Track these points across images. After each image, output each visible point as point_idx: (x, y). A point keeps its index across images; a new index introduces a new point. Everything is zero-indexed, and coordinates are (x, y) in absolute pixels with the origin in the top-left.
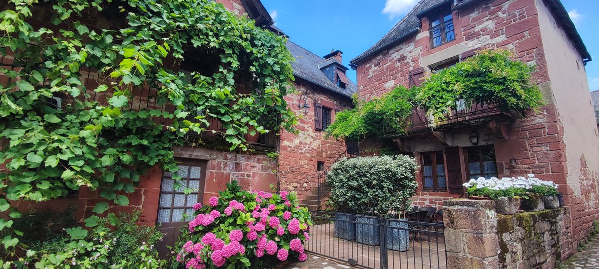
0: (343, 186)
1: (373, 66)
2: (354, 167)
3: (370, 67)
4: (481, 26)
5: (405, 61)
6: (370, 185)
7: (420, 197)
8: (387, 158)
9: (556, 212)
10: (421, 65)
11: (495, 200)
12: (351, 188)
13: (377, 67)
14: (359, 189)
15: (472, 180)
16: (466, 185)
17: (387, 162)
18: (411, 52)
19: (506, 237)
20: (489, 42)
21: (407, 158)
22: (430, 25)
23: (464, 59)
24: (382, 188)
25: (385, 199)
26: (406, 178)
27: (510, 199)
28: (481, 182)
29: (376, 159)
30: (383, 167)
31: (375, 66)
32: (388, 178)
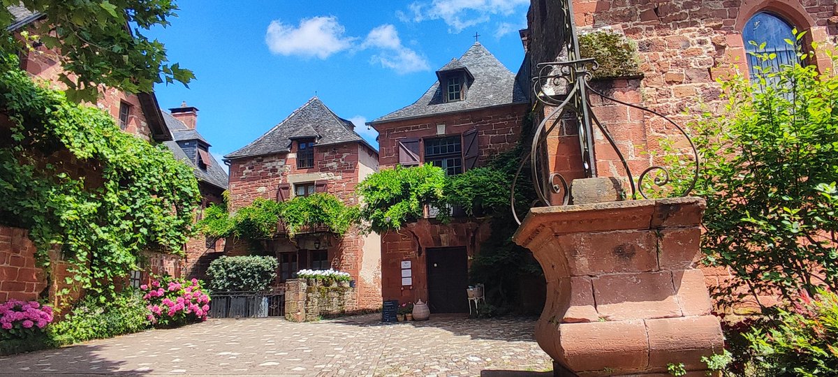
0: (223, 278)
1: (247, 168)
2: (234, 263)
3: (245, 169)
4: (330, 165)
5: (277, 173)
6: (245, 276)
7: (278, 288)
8: (258, 257)
9: (345, 289)
10: (288, 181)
11: (308, 280)
12: (229, 279)
13: (251, 171)
14: (238, 280)
15: (301, 271)
16: (298, 273)
17: (257, 260)
18: (282, 167)
19: (310, 295)
20: (333, 177)
21: (271, 258)
22: (299, 146)
23: (317, 186)
24: (253, 278)
25: (255, 284)
26: (270, 271)
27: (316, 280)
28: (303, 272)
29: (250, 258)
30: (256, 264)
31: (249, 169)
32: (258, 271)
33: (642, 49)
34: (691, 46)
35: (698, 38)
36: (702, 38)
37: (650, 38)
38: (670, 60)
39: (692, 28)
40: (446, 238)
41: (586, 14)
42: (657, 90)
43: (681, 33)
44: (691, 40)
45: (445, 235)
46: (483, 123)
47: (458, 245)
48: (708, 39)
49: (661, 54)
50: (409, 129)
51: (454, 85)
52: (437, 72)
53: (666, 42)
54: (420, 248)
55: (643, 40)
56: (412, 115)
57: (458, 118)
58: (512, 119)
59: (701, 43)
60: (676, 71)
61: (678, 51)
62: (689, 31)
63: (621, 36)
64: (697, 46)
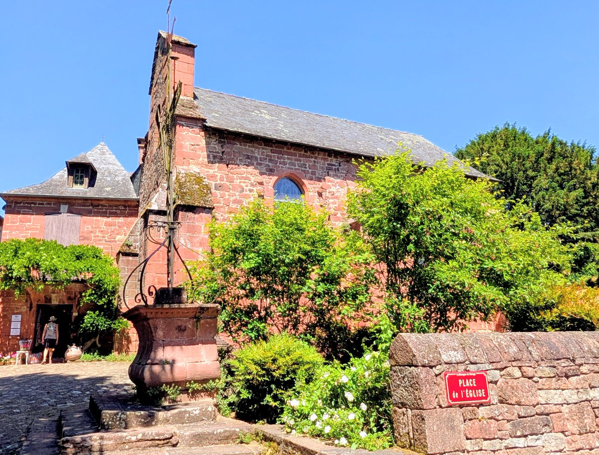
33: (216, 188)
34: (245, 192)
35: (249, 187)
36: (252, 188)
37: (222, 182)
38: (232, 199)
39: (247, 181)
40: (56, 297)
41: (184, 159)
42: (222, 216)
43: (240, 182)
44: (245, 188)
45: (56, 295)
46: (100, 209)
47: (66, 303)
48: (255, 189)
49: (227, 193)
50: (35, 204)
51: (80, 174)
52: (66, 162)
53: (231, 187)
54: (31, 304)
55: (217, 183)
56: (40, 194)
57: (80, 202)
58: (124, 210)
59: (251, 191)
60: (234, 206)
61: (237, 194)
62: (245, 182)
63: (205, 178)
64: (248, 192)
